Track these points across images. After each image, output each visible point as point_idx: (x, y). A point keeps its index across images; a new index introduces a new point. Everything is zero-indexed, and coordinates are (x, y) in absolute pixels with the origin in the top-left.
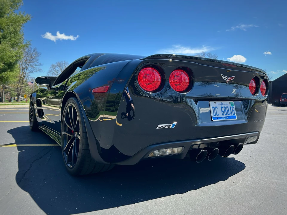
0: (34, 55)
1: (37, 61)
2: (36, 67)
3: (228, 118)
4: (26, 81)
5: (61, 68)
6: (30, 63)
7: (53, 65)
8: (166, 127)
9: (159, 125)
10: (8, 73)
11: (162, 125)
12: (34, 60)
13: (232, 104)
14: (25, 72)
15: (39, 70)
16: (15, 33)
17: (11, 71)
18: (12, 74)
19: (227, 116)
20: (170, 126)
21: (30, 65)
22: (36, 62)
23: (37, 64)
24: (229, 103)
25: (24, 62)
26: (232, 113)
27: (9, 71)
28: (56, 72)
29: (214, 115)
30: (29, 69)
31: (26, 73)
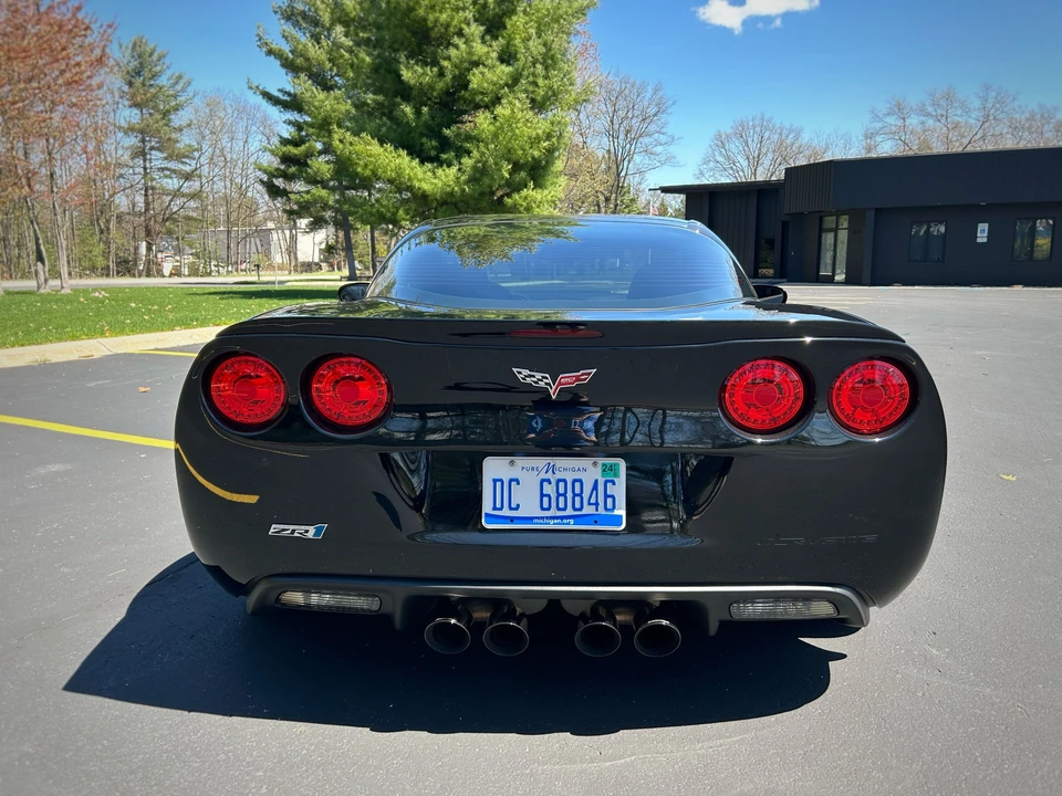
0: (652, 111)
1: (664, 130)
2: (659, 149)
3: (572, 521)
4: (633, 200)
5: (747, 142)
6: (641, 140)
7: (718, 136)
8: (296, 535)
9: (273, 526)
10: (530, 192)
11: (282, 527)
12: (653, 127)
13: (607, 469)
14: (623, 174)
15: (669, 160)
16: (549, 60)
17: (538, 185)
18: (538, 195)
19: (569, 512)
20: (307, 531)
21: (639, 145)
22: (659, 132)
23: (663, 138)
24: (595, 464)
25: (622, 137)
26: (597, 504)
27: (531, 184)
28: (729, 158)
29: (495, 508)
30: (637, 158)
31: (626, 174)
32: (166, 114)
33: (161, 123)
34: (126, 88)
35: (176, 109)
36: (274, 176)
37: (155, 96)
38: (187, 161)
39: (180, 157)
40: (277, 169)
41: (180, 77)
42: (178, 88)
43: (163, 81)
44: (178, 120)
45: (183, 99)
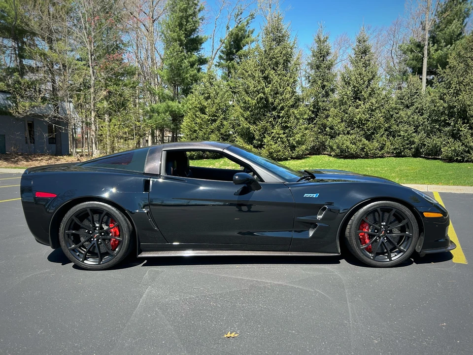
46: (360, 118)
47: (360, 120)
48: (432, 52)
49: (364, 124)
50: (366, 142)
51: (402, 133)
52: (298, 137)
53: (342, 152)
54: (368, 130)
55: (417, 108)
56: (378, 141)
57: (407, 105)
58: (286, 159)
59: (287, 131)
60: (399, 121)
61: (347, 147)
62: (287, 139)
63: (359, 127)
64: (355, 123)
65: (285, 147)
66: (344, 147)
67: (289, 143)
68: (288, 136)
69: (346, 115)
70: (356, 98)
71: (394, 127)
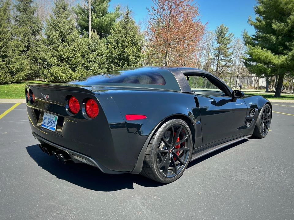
3: (50, 128)
19: (50, 126)
24: (55, 116)
26: (53, 125)
32: (226, 45)
33: (224, 47)
34: (217, 38)
35: (229, 43)
36: (247, 61)
37: (224, 40)
38: (229, 57)
39: (227, 56)
40: (248, 58)
41: (231, 34)
42: (230, 37)
43: (226, 36)
44: (228, 46)
45: (231, 40)
46: (68, 55)
47: (68, 57)
48: (94, 18)
49: (70, 60)
50: (72, 72)
51: (93, 68)
52: (17, 65)
53: (55, 79)
54: (74, 64)
55: (99, 53)
56: (79, 72)
57: (92, 50)
58: (7, 83)
59: (6, 59)
60: (89, 60)
61: (60, 75)
62: (7, 66)
63: (67, 62)
64: (64, 59)
65: (5, 72)
66: (57, 75)
67: (9, 70)
68: (7, 64)
69: (56, 52)
70: (63, 40)
71: (87, 64)
